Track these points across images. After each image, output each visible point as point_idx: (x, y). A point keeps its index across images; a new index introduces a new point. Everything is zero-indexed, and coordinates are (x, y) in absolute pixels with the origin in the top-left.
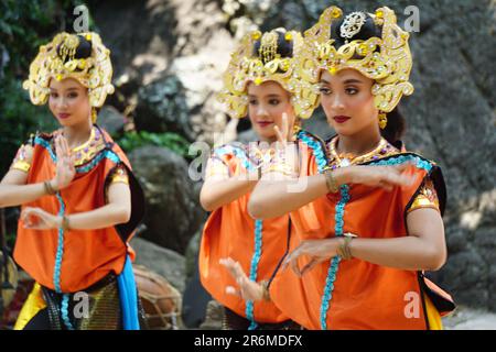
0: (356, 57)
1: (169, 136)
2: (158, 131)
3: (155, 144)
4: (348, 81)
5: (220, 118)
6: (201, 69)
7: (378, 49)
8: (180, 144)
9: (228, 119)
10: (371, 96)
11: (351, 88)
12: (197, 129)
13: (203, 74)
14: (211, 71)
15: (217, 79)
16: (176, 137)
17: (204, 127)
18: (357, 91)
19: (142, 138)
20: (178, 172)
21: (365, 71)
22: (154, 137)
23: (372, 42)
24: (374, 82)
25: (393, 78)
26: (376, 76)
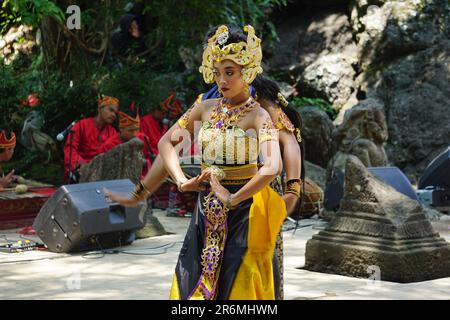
0: (231, 52)
1: (318, 100)
2: (312, 97)
3: (310, 105)
4: (227, 68)
5: (347, 90)
6: (338, 62)
7: (244, 48)
8: (325, 105)
9: (352, 90)
10: (241, 75)
11: (229, 71)
12: (334, 96)
13: (339, 64)
14: (343, 63)
15: (347, 67)
16: (322, 101)
17: (338, 94)
18: (233, 74)
19: (303, 101)
20: (323, 121)
21: (236, 61)
22: (309, 100)
23: (241, 45)
24: (243, 67)
25: (252, 65)
26: (242, 63)
